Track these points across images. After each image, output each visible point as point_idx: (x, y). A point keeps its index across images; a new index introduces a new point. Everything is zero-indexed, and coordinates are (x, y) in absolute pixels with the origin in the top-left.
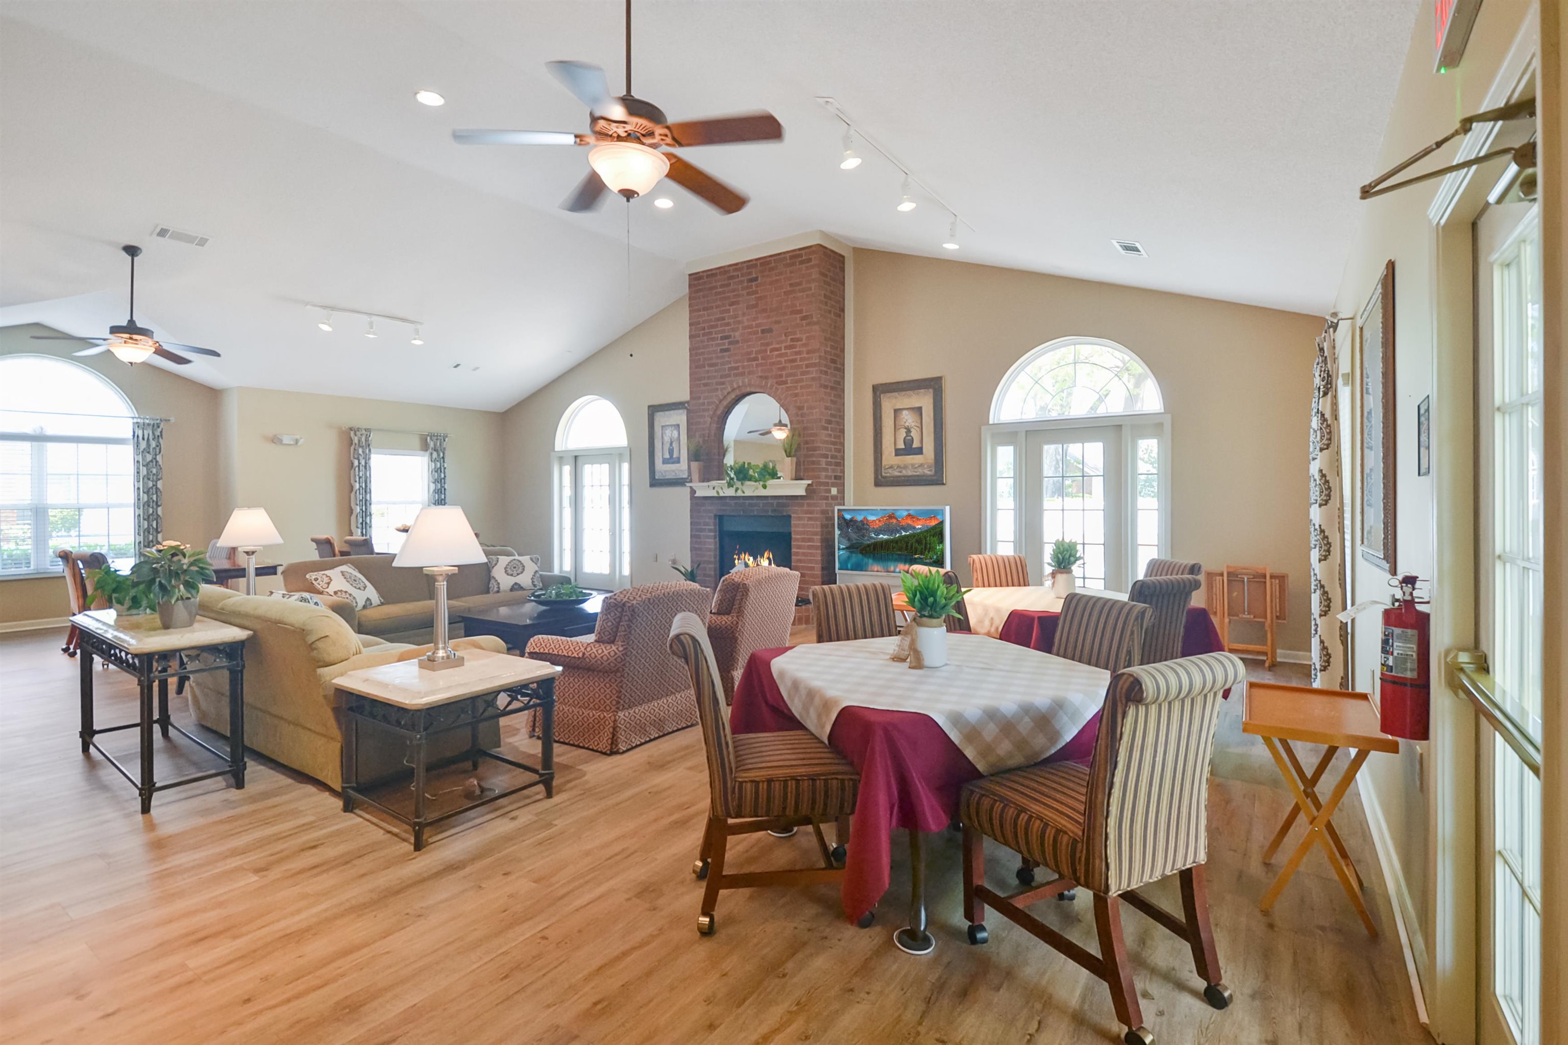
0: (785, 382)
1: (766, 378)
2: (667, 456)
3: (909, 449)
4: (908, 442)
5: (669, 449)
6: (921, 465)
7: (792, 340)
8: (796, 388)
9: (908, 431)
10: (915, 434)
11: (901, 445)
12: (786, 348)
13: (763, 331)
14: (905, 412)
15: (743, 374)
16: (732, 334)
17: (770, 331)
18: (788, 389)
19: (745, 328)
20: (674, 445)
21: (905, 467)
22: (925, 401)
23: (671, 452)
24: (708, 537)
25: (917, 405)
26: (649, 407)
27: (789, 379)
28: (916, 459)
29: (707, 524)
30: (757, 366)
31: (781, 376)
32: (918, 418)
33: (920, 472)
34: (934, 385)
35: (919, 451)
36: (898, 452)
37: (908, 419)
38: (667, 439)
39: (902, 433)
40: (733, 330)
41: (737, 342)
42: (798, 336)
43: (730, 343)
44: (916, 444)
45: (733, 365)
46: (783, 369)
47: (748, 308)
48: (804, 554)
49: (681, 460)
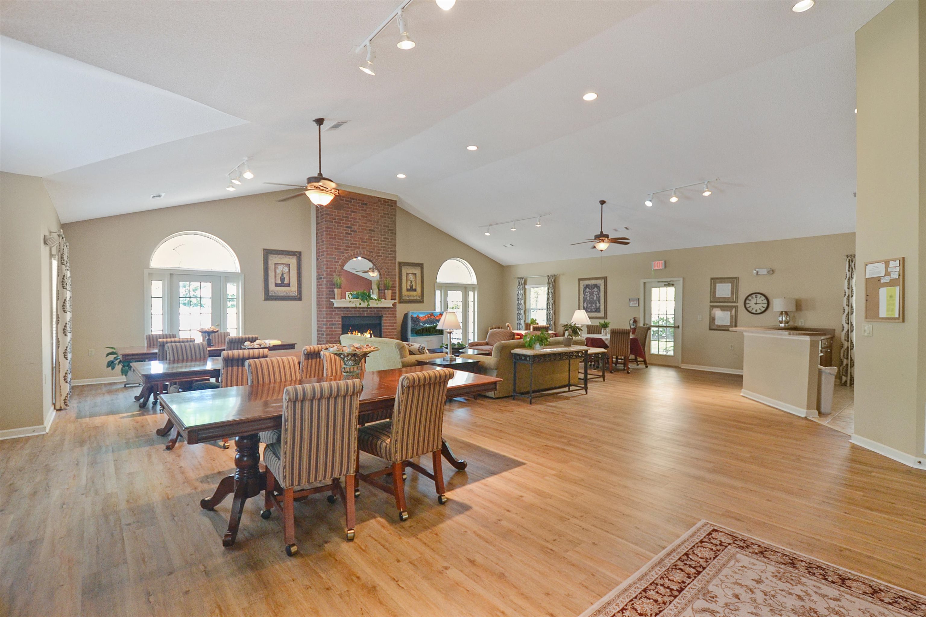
0: (381, 256)
1: (372, 252)
2: (279, 282)
3: (412, 289)
4: (411, 287)
5: (281, 278)
6: (416, 296)
7: (384, 238)
8: (386, 260)
9: (411, 282)
10: (413, 283)
11: (409, 288)
12: (381, 241)
13: (370, 230)
14: (410, 275)
15: (359, 248)
16: (353, 226)
17: (373, 231)
18: (382, 259)
19: (360, 226)
20: (285, 276)
21: (411, 296)
22: (417, 271)
23: (282, 279)
24: (338, 328)
25: (415, 273)
26: (264, 250)
27: (383, 255)
28: (415, 293)
29: (337, 321)
30: (367, 245)
31: (379, 253)
32: (415, 277)
33: (415, 298)
34: (421, 266)
35: (415, 290)
36: (408, 290)
37: (411, 277)
38: (278, 271)
39: (409, 283)
40: (353, 225)
41: (356, 232)
42: (387, 237)
43: (351, 231)
44: (414, 288)
45: (353, 242)
46: (380, 250)
47: (362, 216)
48: (389, 332)
49: (291, 285)
